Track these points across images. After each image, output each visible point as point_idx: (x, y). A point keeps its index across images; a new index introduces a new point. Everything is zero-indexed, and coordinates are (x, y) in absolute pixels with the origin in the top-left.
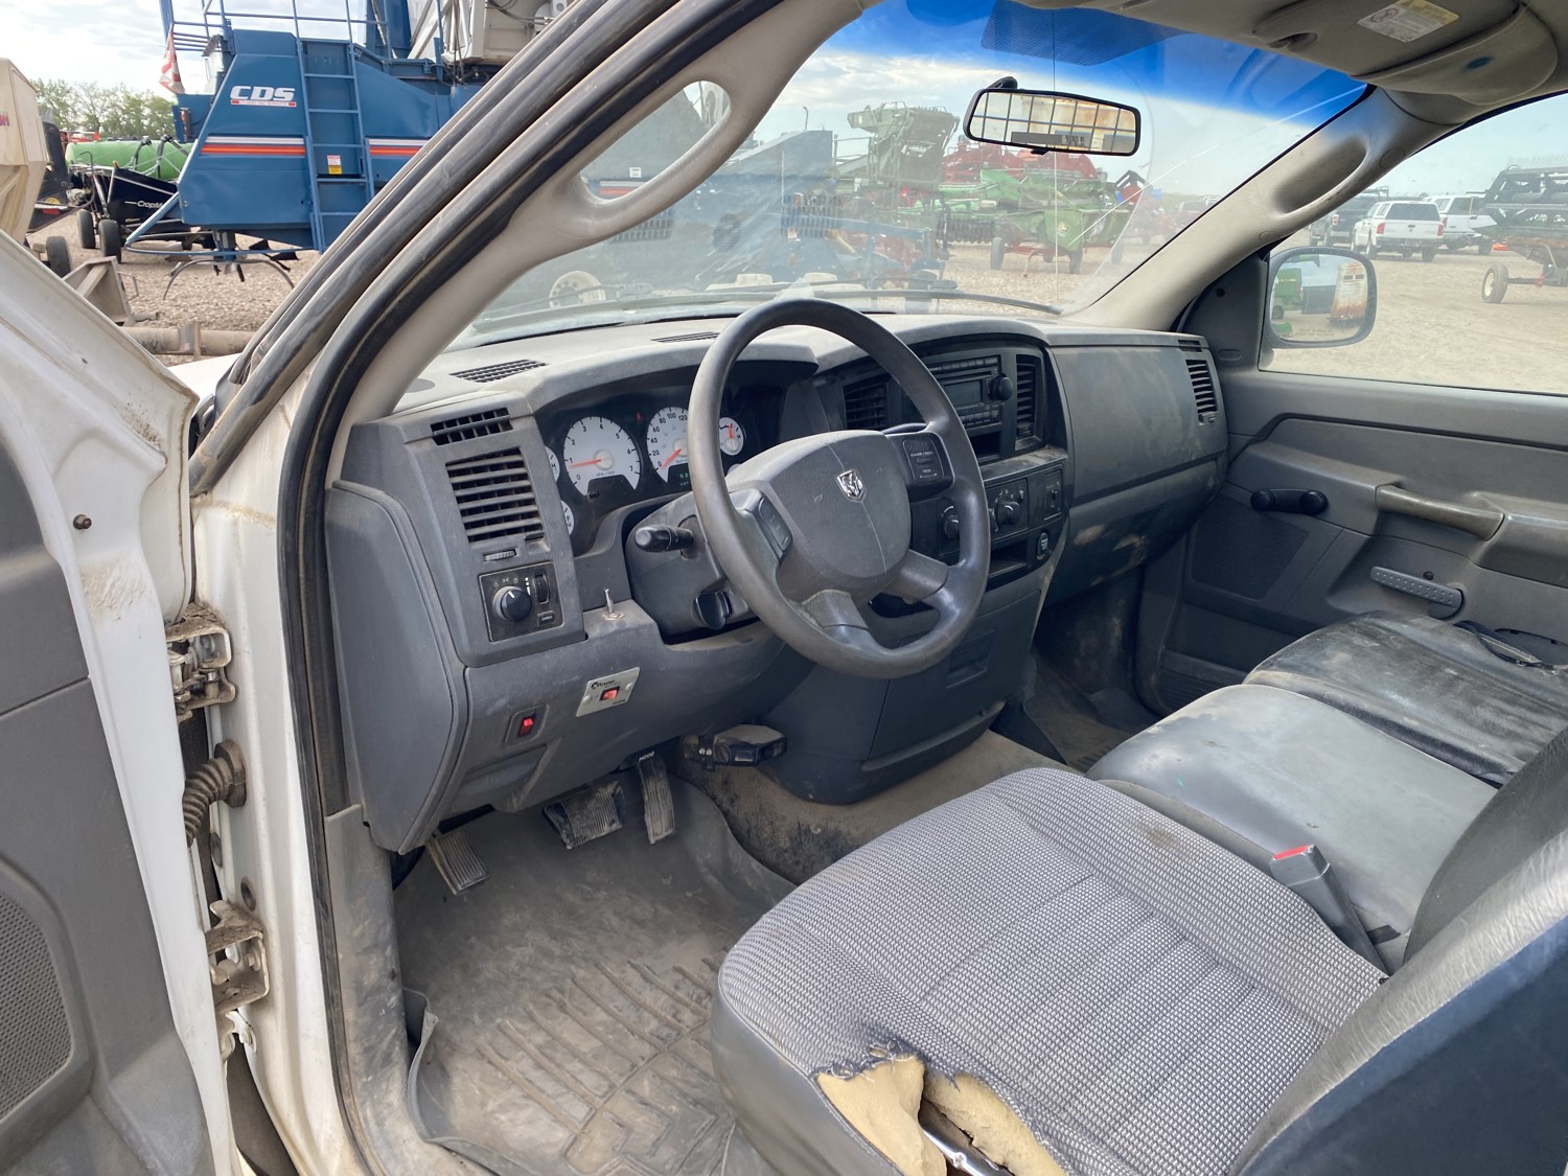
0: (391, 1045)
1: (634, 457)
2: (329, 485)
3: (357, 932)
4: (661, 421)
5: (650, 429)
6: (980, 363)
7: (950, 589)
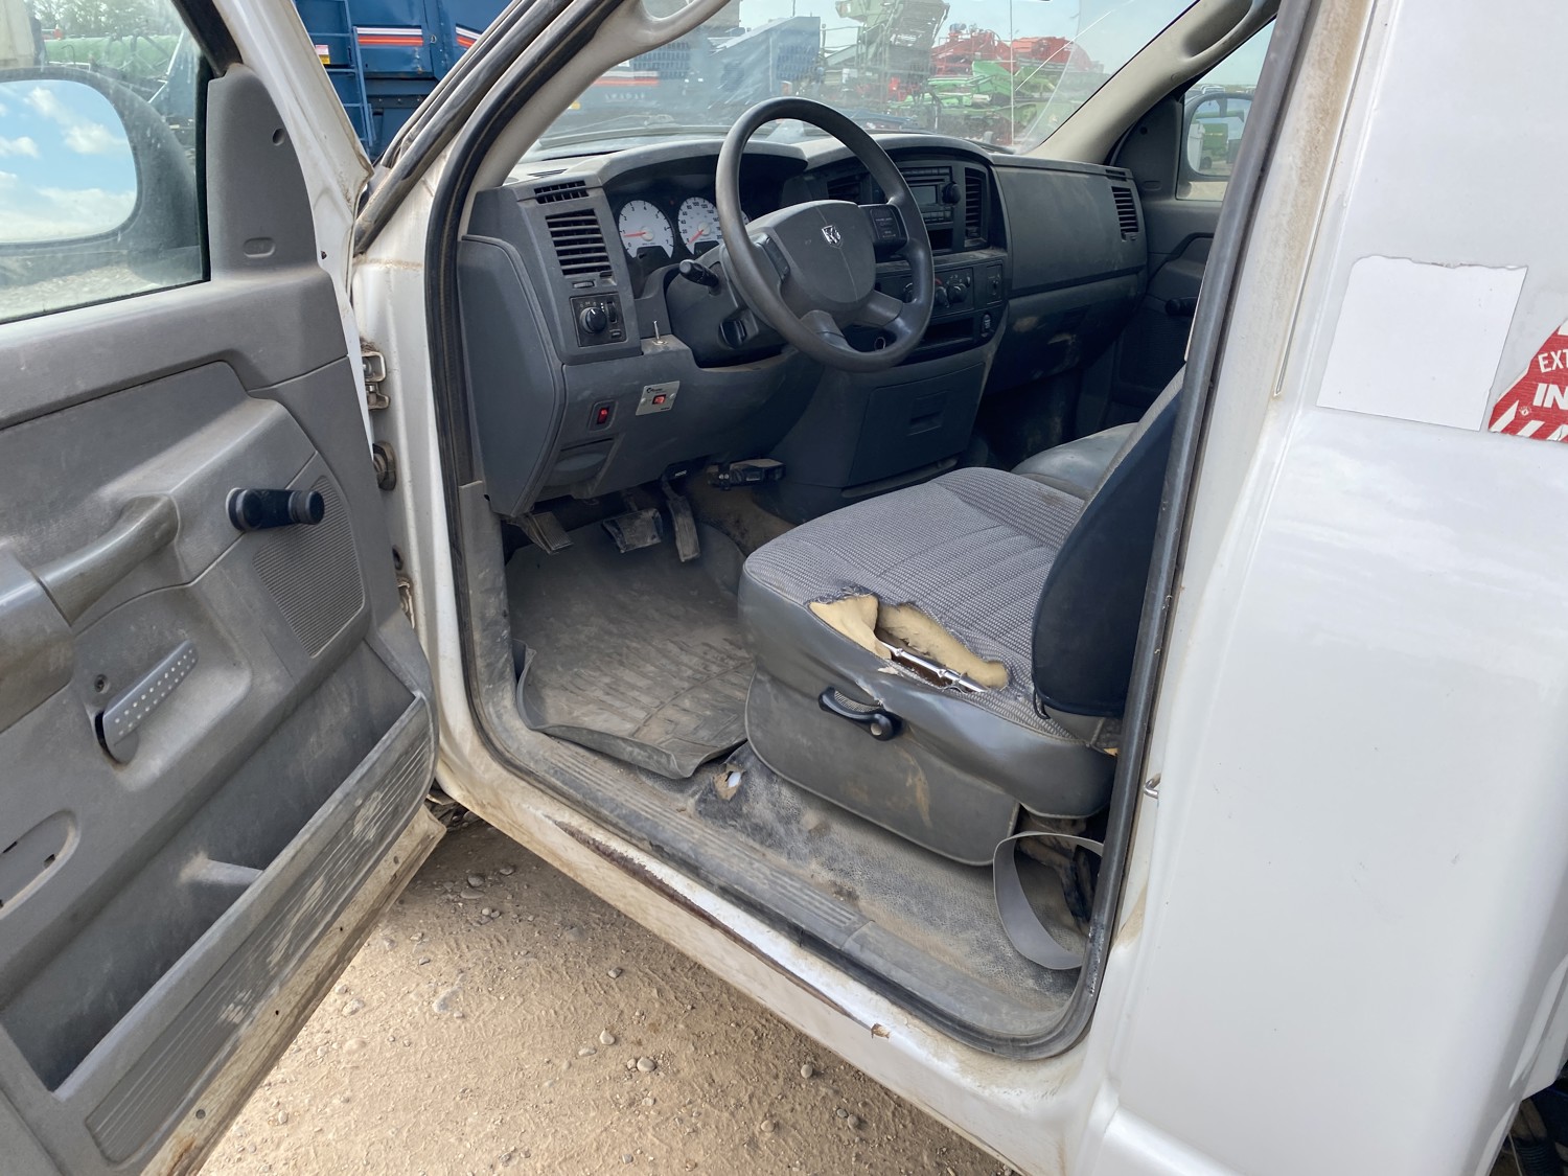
0: (504, 665)
1: (669, 234)
2: (459, 239)
3: (481, 576)
4: (689, 207)
5: (681, 213)
6: (935, 171)
7: (903, 318)
